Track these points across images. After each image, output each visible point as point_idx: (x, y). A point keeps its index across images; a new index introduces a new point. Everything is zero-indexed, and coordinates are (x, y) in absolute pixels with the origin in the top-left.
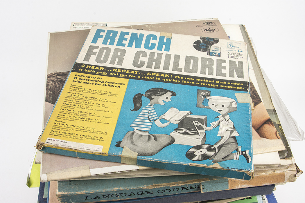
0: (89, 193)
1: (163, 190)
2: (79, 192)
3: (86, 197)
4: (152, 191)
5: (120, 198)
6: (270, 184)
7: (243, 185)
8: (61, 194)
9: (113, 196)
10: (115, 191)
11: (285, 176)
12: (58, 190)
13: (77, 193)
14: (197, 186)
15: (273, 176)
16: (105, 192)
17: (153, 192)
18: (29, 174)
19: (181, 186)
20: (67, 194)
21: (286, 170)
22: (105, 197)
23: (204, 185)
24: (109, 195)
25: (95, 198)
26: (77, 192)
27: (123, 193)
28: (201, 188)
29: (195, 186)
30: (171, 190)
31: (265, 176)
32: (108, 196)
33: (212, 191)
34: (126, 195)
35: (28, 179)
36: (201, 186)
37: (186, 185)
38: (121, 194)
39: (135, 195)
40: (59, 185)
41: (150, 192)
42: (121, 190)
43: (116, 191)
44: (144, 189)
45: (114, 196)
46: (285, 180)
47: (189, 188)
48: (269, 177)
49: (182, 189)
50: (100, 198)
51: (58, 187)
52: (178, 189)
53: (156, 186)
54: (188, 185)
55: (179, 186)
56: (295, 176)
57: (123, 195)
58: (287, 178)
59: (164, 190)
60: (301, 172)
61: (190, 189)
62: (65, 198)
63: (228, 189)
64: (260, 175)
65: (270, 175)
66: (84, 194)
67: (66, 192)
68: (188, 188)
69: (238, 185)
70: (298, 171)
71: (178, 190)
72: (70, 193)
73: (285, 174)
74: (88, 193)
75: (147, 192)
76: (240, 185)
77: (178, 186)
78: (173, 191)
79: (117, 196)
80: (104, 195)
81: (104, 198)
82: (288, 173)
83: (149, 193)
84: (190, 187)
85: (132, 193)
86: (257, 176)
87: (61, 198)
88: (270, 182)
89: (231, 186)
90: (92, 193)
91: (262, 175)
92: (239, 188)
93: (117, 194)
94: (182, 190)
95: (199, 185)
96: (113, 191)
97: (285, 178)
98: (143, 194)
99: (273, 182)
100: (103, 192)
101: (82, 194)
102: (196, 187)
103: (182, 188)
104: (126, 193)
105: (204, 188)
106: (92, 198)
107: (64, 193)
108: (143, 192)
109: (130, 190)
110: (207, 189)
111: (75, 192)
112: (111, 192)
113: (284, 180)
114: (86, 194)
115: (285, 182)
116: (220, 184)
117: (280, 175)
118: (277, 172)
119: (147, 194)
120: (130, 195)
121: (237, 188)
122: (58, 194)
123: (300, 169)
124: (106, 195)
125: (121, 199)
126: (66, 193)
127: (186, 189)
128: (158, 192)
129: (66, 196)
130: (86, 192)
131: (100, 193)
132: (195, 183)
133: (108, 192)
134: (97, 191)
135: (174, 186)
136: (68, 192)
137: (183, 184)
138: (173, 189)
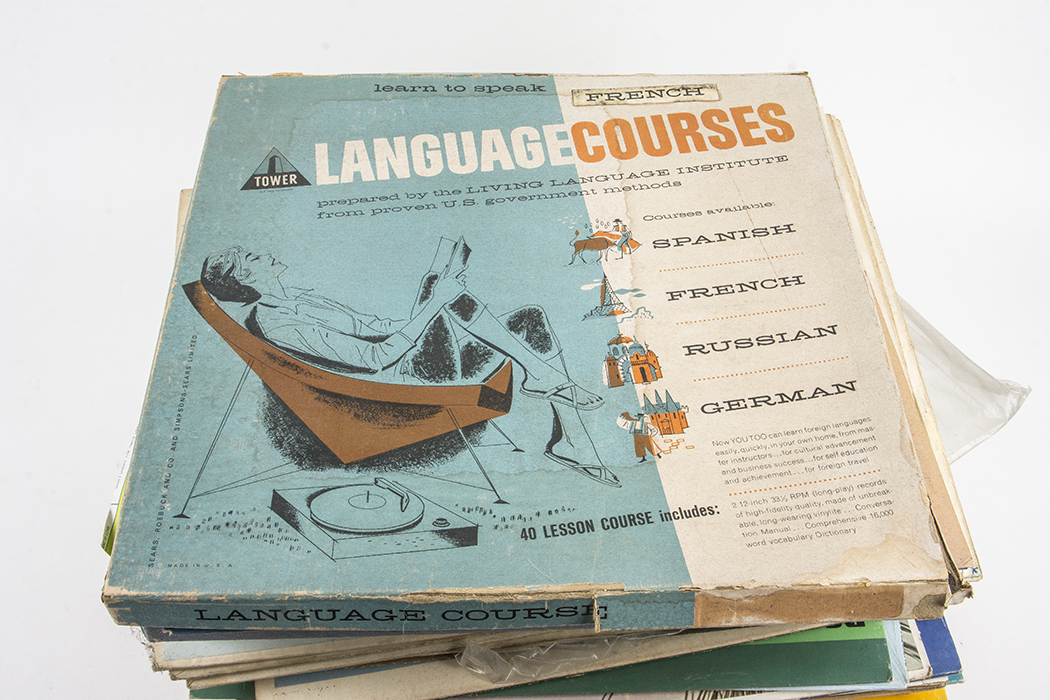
0: (209, 601)
1: (461, 613)
2: (174, 594)
3: (201, 612)
4: (423, 613)
5: (313, 625)
7: (746, 616)
8: (116, 594)
9: (289, 615)
10: (296, 601)
11: (903, 600)
12: (107, 580)
13: (169, 596)
14: (581, 610)
15: (859, 595)
16: (261, 601)
17: (426, 616)
19: (525, 603)
20: (137, 596)
22: (262, 616)
23: (606, 608)
24: (275, 611)
25: (229, 618)
26: (169, 593)
27: (325, 609)
28: (596, 618)
29: (576, 608)
30: (487, 616)
31: (831, 592)
32: (272, 614)
33: (634, 629)
34: (334, 617)
36: (595, 612)
37: (542, 602)
38: (316, 612)
39: (363, 619)
40: (114, 562)
41: (416, 615)
42: (319, 600)
43: (301, 601)
44: (395, 602)
45: (294, 616)
46: (904, 611)
47: (554, 612)
48: (843, 596)
49: (530, 614)
50: (245, 619)
51: (110, 569)
52: (514, 611)
53: (439, 594)
54: (550, 602)
55: (517, 604)
56: (942, 602)
57: (325, 617)
58: (910, 603)
59: (464, 613)
60: (965, 592)
61: (558, 615)
62: (128, 609)
64: (812, 587)
65: (850, 590)
66: (193, 602)
67: (134, 588)
68: (547, 611)
69: (731, 614)
70: (956, 585)
71: (514, 616)
72: (145, 593)
73: (906, 592)
74: (206, 598)
75: (406, 612)
76: (738, 616)
77: (512, 603)
78: (497, 616)
79: (304, 618)
80: (258, 612)
81: (259, 619)
82: (915, 587)
83: (414, 618)
84: (558, 610)
85: (354, 614)
86: (802, 591)
87: (117, 609)
88: (848, 615)
89: (702, 618)
90: (217, 601)
91: (818, 587)
92: (731, 625)
93: (303, 612)
94: (530, 617)
95: (588, 607)
96: (288, 601)
97: (905, 605)
98: (392, 618)
99: (857, 614)
100: (256, 602)
101: (189, 601)
102: (576, 613)
103: (529, 610)
104: (334, 611)
105: (606, 617)
106: (219, 618)
107: (125, 592)
108: (391, 612)
109: (348, 601)
110: (616, 619)
111: (164, 592)
112: (281, 601)
113: (901, 612)
114: (199, 601)
116: (665, 607)
117: (886, 593)
118: (878, 583)
119: (406, 619)
120: (346, 619)
121: (724, 624)
122: (106, 594)
124: (267, 612)
125: (318, 629)
126: (134, 593)
127: (542, 614)
128: (443, 616)
129: (132, 601)
130: (200, 594)
131: (246, 601)
132: (573, 600)
133: (272, 600)
134: (236, 593)
135: (498, 603)
136: (141, 589)
137: (530, 598)
138: (497, 612)
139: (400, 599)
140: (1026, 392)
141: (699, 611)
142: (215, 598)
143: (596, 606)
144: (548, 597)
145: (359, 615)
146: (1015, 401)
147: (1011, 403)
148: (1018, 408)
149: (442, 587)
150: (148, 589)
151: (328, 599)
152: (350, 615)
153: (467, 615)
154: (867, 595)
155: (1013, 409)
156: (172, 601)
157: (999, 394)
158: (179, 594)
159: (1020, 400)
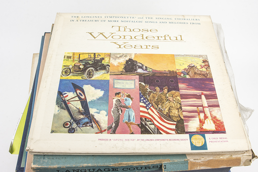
0: (61, 168)
1: (128, 168)
2: (51, 166)
3: (58, 171)
4: (118, 169)
6: (227, 167)
7: (201, 167)
8: (35, 167)
11: (241, 161)
12: (32, 163)
13: (50, 167)
15: (230, 160)
16: (74, 167)
17: (118, 170)
18: (12, 142)
19: (145, 165)
20: (41, 167)
21: (242, 155)
23: (165, 166)
24: (78, 170)
26: (49, 166)
27: (91, 169)
28: (163, 168)
29: (158, 166)
30: (135, 169)
31: (223, 159)
32: (77, 171)
33: (173, 171)
34: (94, 171)
35: (11, 146)
36: (163, 167)
37: (149, 165)
38: (89, 170)
39: (102, 171)
40: (34, 158)
41: (116, 170)
42: (90, 167)
43: (85, 167)
44: (110, 166)
45: (83, 171)
46: (241, 164)
48: (226, 160)
51: (33, 160)
52: (142, 168)
53: (122, 164)
54: (151, 165)
55: (143, 166)
56: (250, 161)
57: (91, 171)
58: (242, 162)
59: (129, 168)
60: (256, 157)
61: (153, 168)
62: (38, 171)
63: (187, 170)
64: (218, 158)
65: (227, 159)
66: (56, 168)
67: (40, 165)
68: (150, 167)
69: (197, 166)
70: (254, 156)
71: (142, 169)
72: (43, 166)
73: (241, 159)
74: (59, 167)
75: (113, 169)
76: (199, 167)
77: (141, 165)
78: (137, 169)
80: (74, 170)
82: (244, 157)
83: (115, 170)
84: (153, 167)
85: (99, 170)
86: (215, 160)
87: (35, 171)
88: (227, 165)
89: (190, 168)
90: (63, 168)
91: (219, 158)
92: (197, 169)
93: (86, 170)
94: (146, 169)
95: (161, 165)
96: (82, 167)
97: (241, 162)
98: (109, 171)
99: (229, 165)
100: (73, 168)
101: (55, 168)
102: (158, 167)
103: (146, 167)
104: (94, 169)
105: (165, 168)
107: (37, 166)
108: (109, 169)
109: (98, 166)
110: (168, 169)
111: (48, 166)
112: (80, 167)
113: (240, 164)
114: (58, 168)
115: (240, 165)
116: (181, 165)
117: (236, 159)
118: (234, 157)
119: (113, 171)
120: (97, 171)
121: (196, 169)
122: (32, 167)
123: (256, 154)
124: (76, 170)
126: (40, 166)
127: (149, 168)
128: (123, 169)
129: (40, 169)
130: (58, 166)
131: (70, 168)
132: (157, 164)
133: (77, 167)
134: (68, 166)
135: (138, 166)
136: (42, 165)
137: (146, 164)
138: (137, 168)
139: (112, 166)
140: (253, 111)
141: (189, 166)
142: (62, 167)
143: (163, 165)
144: (150, 164)
145: (101, 170)
146: (250, 114)
147: (249, 114)
148: (251, 115)
149: (122, 162)
150: (44, 165)
151: (92, 166)
152: (98, 170)
153: (129, 169)
154: (232, 160)
155: (249, 116)
156: (50, 168)
157: (246, 111)
158: (52, 166)
159: (251, 113)
